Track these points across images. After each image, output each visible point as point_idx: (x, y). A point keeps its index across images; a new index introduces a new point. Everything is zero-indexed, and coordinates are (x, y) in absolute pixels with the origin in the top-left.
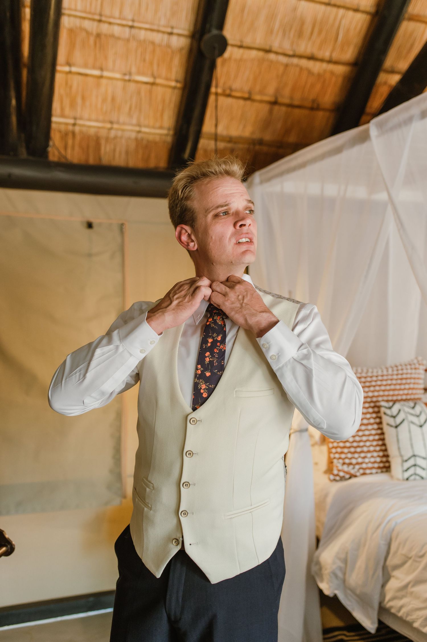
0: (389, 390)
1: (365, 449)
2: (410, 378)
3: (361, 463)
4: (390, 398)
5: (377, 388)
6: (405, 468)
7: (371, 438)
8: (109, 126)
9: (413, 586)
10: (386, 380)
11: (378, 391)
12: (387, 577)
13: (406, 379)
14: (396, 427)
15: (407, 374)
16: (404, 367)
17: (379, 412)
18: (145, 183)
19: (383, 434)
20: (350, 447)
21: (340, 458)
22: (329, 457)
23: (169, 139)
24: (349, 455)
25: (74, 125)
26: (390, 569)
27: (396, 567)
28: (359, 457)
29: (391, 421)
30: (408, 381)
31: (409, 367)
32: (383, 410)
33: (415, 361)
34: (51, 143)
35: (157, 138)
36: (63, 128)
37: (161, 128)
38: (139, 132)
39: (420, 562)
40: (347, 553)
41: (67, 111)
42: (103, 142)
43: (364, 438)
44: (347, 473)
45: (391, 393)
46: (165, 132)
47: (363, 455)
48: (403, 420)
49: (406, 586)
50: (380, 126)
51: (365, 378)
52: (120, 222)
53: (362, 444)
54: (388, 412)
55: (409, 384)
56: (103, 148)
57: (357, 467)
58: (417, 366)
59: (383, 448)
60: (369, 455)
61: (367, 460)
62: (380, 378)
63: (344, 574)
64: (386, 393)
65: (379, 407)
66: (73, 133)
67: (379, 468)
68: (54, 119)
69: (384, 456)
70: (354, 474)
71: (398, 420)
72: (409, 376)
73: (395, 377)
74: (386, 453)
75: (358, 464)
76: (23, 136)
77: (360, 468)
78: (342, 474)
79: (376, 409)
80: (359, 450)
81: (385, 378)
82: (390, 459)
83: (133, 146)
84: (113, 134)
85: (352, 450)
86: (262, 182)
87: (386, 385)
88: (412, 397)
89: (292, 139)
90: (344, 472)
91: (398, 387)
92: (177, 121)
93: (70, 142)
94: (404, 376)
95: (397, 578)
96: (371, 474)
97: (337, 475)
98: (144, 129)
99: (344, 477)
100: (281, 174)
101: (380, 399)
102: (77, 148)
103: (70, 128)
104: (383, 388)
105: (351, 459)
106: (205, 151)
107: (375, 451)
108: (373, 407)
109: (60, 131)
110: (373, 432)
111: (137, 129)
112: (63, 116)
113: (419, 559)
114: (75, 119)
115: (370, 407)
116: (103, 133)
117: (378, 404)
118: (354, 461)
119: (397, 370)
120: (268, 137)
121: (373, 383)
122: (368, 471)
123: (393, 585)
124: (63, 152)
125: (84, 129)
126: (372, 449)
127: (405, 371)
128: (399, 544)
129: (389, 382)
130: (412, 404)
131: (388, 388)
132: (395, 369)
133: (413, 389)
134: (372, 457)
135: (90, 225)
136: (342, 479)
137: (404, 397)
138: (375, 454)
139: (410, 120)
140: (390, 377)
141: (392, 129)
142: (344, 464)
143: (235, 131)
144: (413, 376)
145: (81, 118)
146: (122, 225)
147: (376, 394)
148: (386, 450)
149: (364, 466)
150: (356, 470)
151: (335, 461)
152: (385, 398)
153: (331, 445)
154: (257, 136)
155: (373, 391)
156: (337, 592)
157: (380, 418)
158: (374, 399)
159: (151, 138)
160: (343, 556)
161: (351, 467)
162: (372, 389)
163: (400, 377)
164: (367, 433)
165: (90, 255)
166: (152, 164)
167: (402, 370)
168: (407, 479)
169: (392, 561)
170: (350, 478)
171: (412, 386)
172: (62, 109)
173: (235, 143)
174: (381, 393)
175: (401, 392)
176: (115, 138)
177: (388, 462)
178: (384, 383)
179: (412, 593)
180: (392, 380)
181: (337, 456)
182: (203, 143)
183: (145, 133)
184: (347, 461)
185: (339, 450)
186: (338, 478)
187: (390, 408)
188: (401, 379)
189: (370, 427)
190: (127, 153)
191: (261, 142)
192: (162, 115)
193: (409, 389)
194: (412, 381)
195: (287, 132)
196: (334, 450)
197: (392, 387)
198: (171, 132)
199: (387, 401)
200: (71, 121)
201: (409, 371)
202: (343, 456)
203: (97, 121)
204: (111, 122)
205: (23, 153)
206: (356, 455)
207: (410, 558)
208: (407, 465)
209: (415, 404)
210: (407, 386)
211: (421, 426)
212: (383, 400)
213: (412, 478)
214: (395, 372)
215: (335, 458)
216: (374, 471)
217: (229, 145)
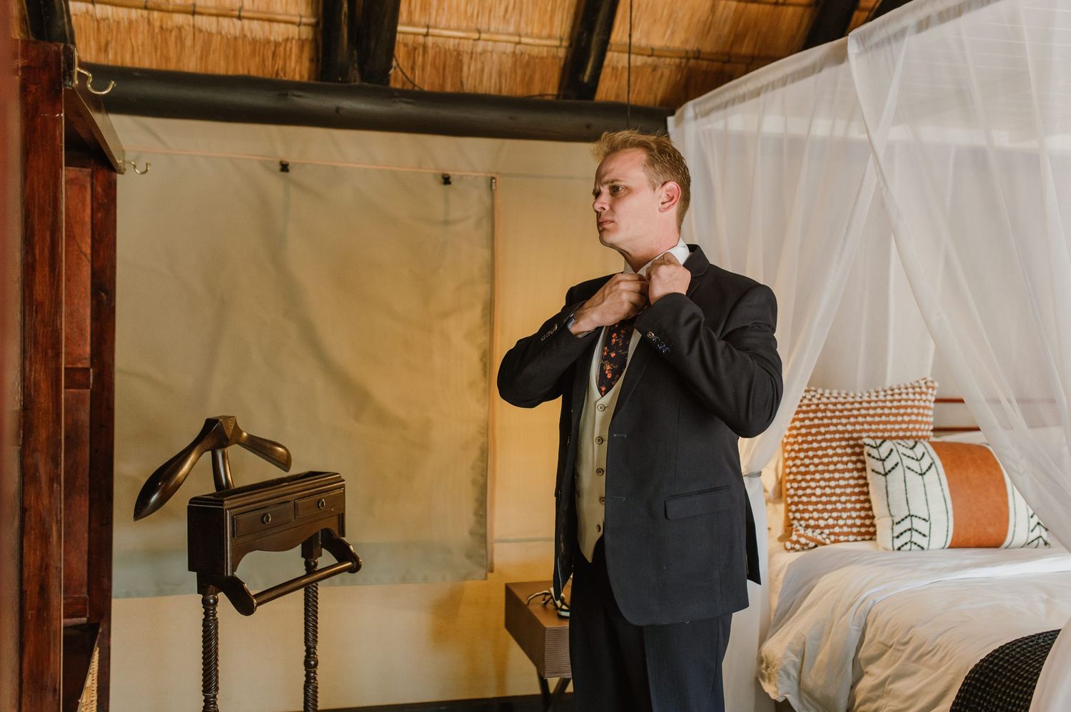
0: (878, 423)
1: (839, 506)
2: (912, 407)
3: (833, 526)
4: (880, 434)
5: (860, 419)
6: (896, 534)
7: (849, 490)
8: (476, 36)
9: (892, 682)
10: (875, 408)
11: (862, 424)
12: (858, 675)
13: (906, 407)
14: (886, 475)
15: (906, 400)
16: (904, 391)
17: (861, 453)
18: (526, 118)
19: (867, 485)
20: (816, 503)
21: (802, 519)
22: (787, 516)
23: (562, 53)
24: (816, 515)
25: (427, 35)
26: (862, 663)
27: (872, 660)
28: (830, 517)
29: (878, 466)
30: (909, 411)
31: (911, 390)
32: (867, 449)
33: (922, 383)
34: (394, 63)
35: (544, 52)
36: (410, 39)
37: (550, 37)
38: (519, 43)
39: (903, 651)
40: (804, 643)
41: (416, 17)
42: (466, 59)
43: (838, 491)
44: (811, 539)
45: (881, 427)
46: (557, 43)
47: (835, 514)
48: (896, 465)
49: (883, 684)
50: (862, 40)
51: (843, 404)
52: (490, 175)
53: (834, 499)
54: (874, 452)
55: (910, 415)
56: (465, 68)
57: (827, 531)
58: (924, 389)
59: (867, 505)
60: (844, 515)
61: (841, 522)
62: (865, 405)
63: (800, 672)
64: (874, 427)
65: (862, 446)
66: (425, 47)
67: (859, 533)
68: (400, 28)
69: (867, 517)
70: (823, 541)
71: (889, 464)
72: (910, 403)
73: (888, 404)
74: (870, 513)
75: (827, 526)
76: (355, 52)
77: (830, 534)
78: (803, 540)
79: (857, 450)
80: (829, 507)
81: (873, 405)
82: (876, 521)
83: (508, 63)
84: (480, 46)
85: (820, 507)
86: (696, 117)
87: (873, 416)
88: (914, 434)
89: (746, 49)
90: (807, 538)
91: (892, 419)
92: (573, 28)
93: (419, 60)
94: (903, 403)
95: (871, 675)
96: (848, 541)
97: (798, 542)
98: (524, 40)
99: (807, 544)
100: (726, 105)
101: (864, 435)
102: (428, 68)
103: (421, 39)
104: (869, 419)
105: (817, 519)
106: (614, 69)
107: (854, 509)
108: (853, 447)
109: (406, 45)
110: (852, 482)
111: (516, 39)
112: (410, 23)
113: (902, 648)
114: (428, 27)
115: (849, 446)
116: (466, 46)
117: (860, 442)
118: (822, 523)
119: (892, 395)
120: (708, 47)
121: (855, 412)
122: (842, 538)
123: (866, 683)
124: (409, 74)
125: (440, 41)
126: (849, 506)
127: (904, 396)
128: (877, 629)
129: (879, 411)
130: (911, 443)
131: (877, 419)
132: (890, 392)
133: (916, 422)
134: (850, 517)
135: (447, 180)
136: (804, 547)
137: (901, 434)
138: (854, 514)
139: (902, 33)
140: (880, 404)
141: (877, 45)
142: (807, 527)
143: (658, 40)
144: (916, 403)
145: (435, 27)
146: (493, 178)
147: (858, 427)
148: (870, 509)
149: (837, 530)
150: (824, 536)
151: (795, 522)
152: (872, 434)
153: (789, 500)
154: (691, 46)
155: (854, 424)
156: (787, 696)
157: (863, 462)
158: (855, 435)
159: (535, 51)
160: (798, 648)
161: (818, 531)
162: (852, 420)
163: (895, 404)
164: (842, 483)
165: (446, 223)
166: (536, 90)
167: (900, 394)
168: (899, 549)
169: (865, 653)
170: (816, 546)
171: (914, 418)
172: (410, 13)
173: (659, 57)
174: (866, 427)
175: (897, 427)
176: (484, 52)
177: (873, 525)
178: (871, 412)
179: (890, 691)
180: (882, 408)
181: (798, 515)
182: (612, 57)
183: (527, 44)
184: (812, 523)
185: (801, 507)
186: (797, 546)
187: (877, 447)
188: (898, 408)
189: (847, 475)
190: (500, 74)
191: (698, 55)
192: (551, 19)
193: (909, 422)
194: (915, 411)
195: (738, 38)
196: (794, 508)
197: (884, 418)
198: (565, 44)
199: (874, 438)
200: (424, 31)
201: (911, 396)
202: (806, 515)
203: (458, 29)
204: (479, 32)
205: (355, 77)
206: (826, 515)
207: (891, 647)
208: (898, 529)
209: (916, 443)
210: (906, 418)
211: (922, 475)
212: (868, 437)
213: (908, 547)
214: (889, 397)
215: (794, 518)
216: (851, 538)
217: (650, 60)
